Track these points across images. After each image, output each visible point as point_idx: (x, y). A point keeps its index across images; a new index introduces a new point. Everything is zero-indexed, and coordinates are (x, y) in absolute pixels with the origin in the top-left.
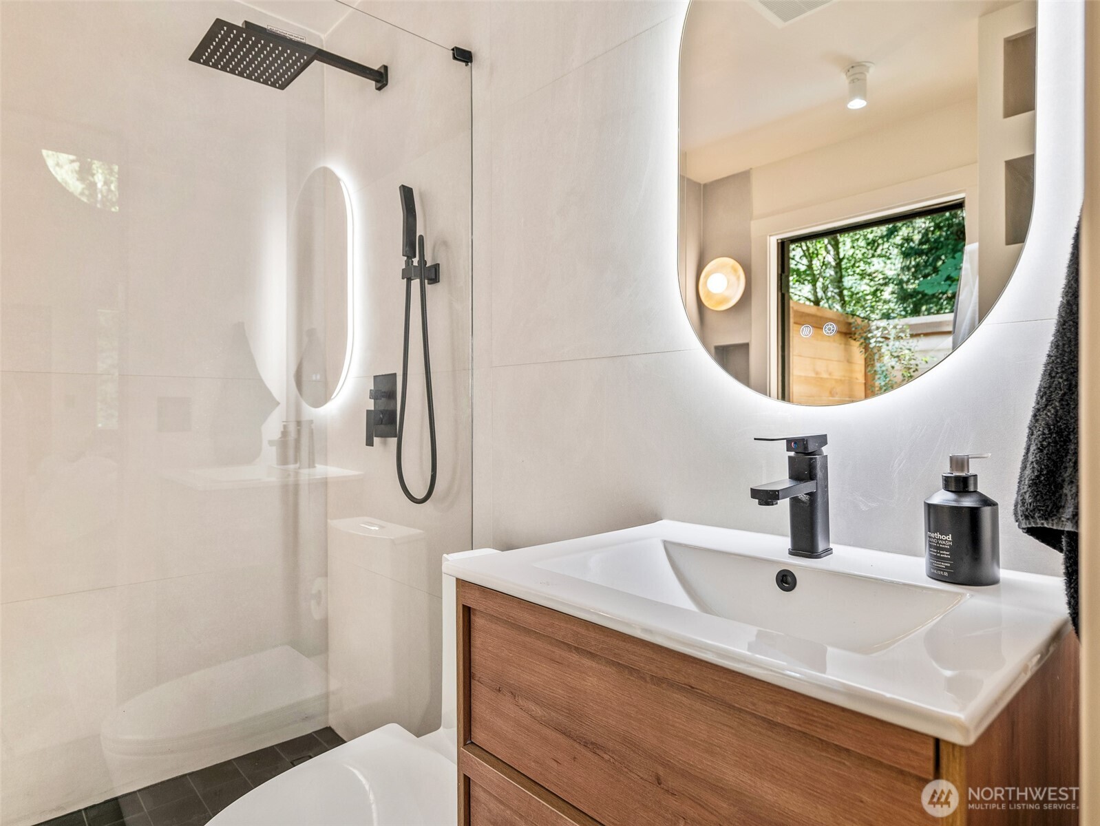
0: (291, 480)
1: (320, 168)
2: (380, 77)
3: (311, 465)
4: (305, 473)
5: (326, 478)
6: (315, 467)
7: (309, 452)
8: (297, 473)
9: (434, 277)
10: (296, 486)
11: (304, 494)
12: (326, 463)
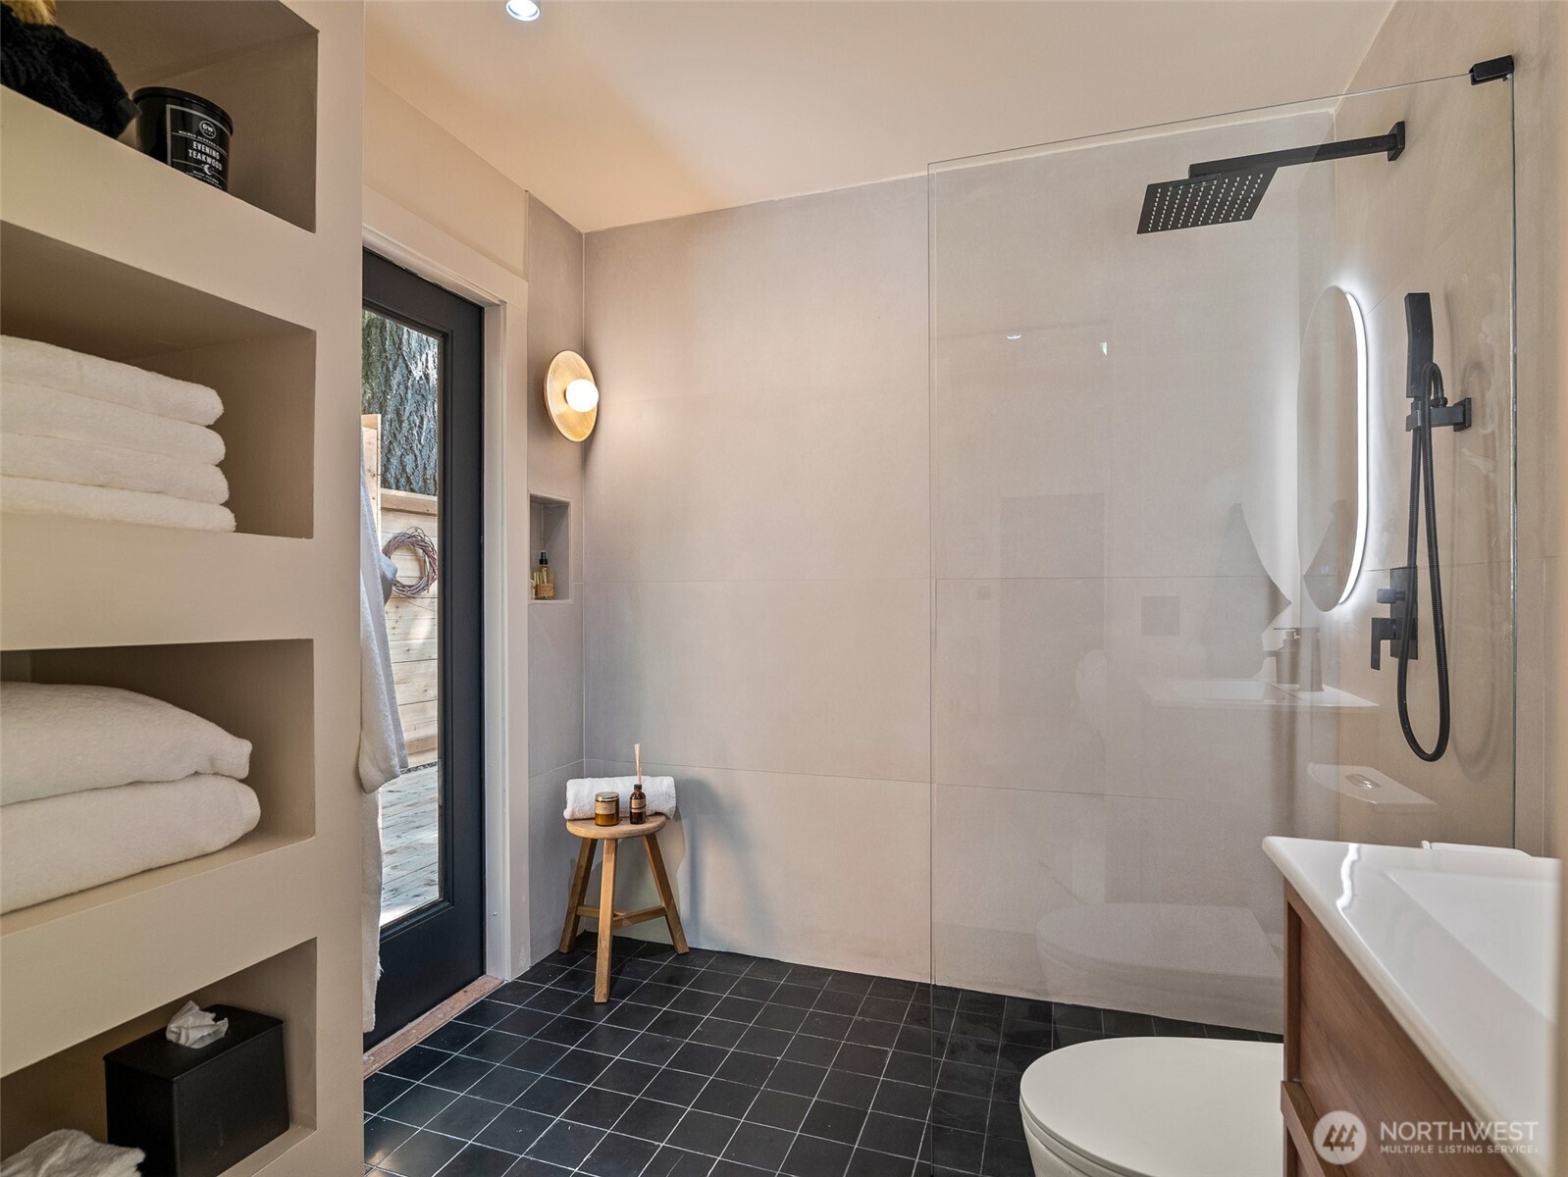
0: (1285, 703)
1: (1329, 288)
2: (1393, 143)
3: (1316, 686)
4: (1306, 698)
5: (1339, 708)
6: (1322, 690)
7: (1312, 670)
8: (1293, 696)
9: (1461, 420)
10: (1293, 714)
11: (1303, 726)
12: (1338, 686)
